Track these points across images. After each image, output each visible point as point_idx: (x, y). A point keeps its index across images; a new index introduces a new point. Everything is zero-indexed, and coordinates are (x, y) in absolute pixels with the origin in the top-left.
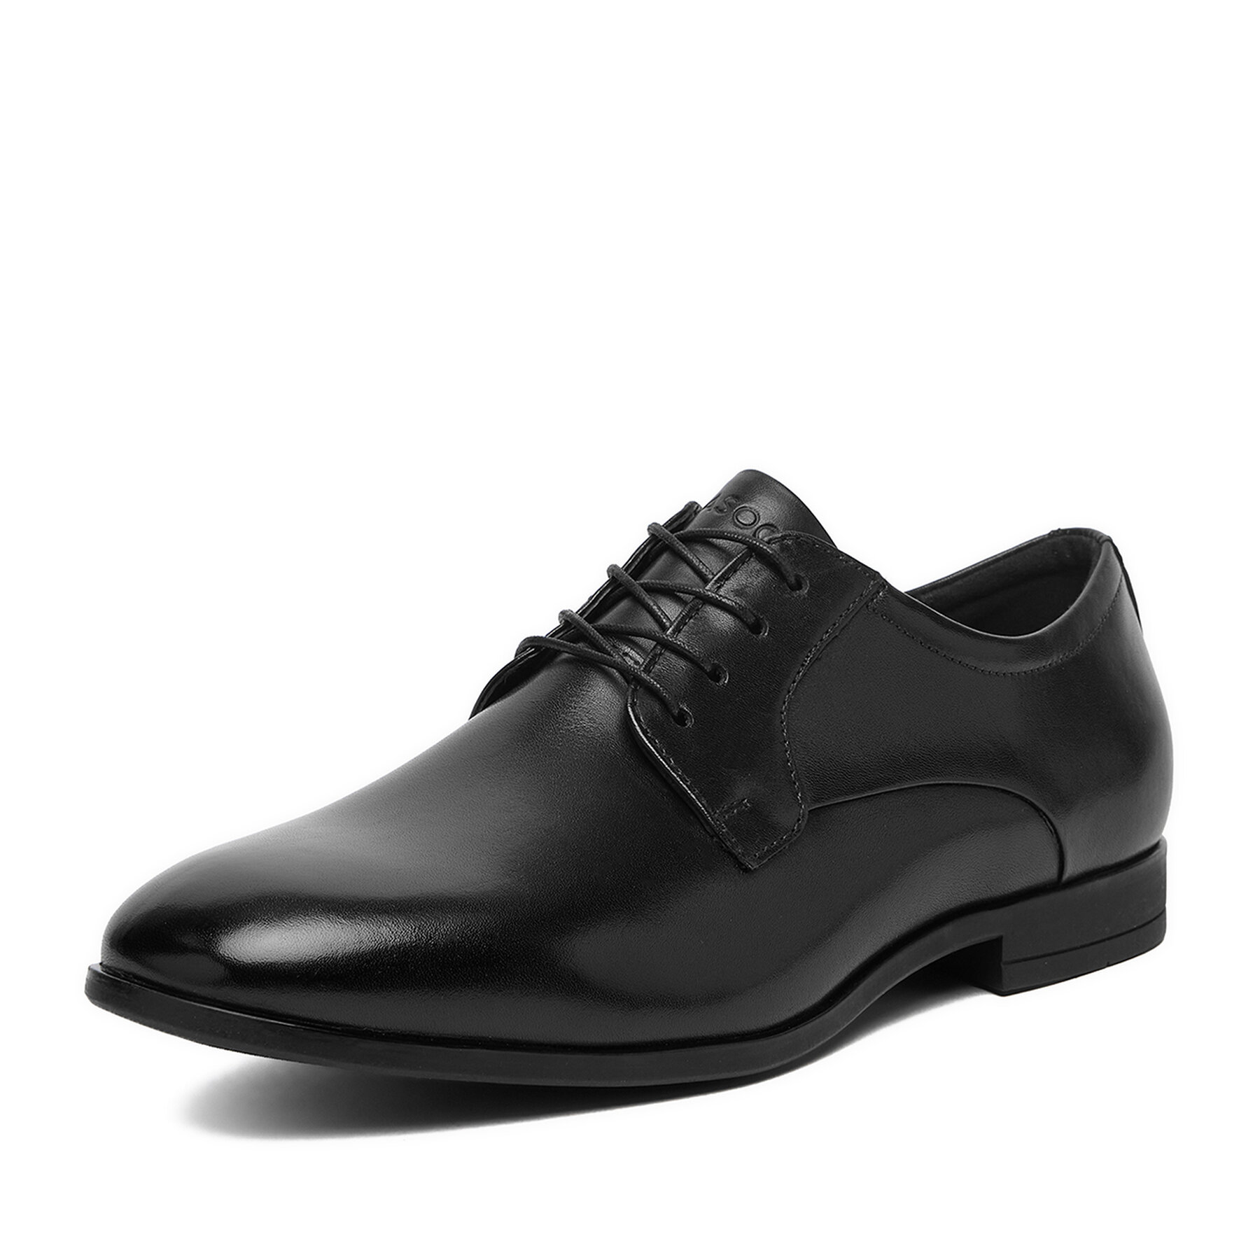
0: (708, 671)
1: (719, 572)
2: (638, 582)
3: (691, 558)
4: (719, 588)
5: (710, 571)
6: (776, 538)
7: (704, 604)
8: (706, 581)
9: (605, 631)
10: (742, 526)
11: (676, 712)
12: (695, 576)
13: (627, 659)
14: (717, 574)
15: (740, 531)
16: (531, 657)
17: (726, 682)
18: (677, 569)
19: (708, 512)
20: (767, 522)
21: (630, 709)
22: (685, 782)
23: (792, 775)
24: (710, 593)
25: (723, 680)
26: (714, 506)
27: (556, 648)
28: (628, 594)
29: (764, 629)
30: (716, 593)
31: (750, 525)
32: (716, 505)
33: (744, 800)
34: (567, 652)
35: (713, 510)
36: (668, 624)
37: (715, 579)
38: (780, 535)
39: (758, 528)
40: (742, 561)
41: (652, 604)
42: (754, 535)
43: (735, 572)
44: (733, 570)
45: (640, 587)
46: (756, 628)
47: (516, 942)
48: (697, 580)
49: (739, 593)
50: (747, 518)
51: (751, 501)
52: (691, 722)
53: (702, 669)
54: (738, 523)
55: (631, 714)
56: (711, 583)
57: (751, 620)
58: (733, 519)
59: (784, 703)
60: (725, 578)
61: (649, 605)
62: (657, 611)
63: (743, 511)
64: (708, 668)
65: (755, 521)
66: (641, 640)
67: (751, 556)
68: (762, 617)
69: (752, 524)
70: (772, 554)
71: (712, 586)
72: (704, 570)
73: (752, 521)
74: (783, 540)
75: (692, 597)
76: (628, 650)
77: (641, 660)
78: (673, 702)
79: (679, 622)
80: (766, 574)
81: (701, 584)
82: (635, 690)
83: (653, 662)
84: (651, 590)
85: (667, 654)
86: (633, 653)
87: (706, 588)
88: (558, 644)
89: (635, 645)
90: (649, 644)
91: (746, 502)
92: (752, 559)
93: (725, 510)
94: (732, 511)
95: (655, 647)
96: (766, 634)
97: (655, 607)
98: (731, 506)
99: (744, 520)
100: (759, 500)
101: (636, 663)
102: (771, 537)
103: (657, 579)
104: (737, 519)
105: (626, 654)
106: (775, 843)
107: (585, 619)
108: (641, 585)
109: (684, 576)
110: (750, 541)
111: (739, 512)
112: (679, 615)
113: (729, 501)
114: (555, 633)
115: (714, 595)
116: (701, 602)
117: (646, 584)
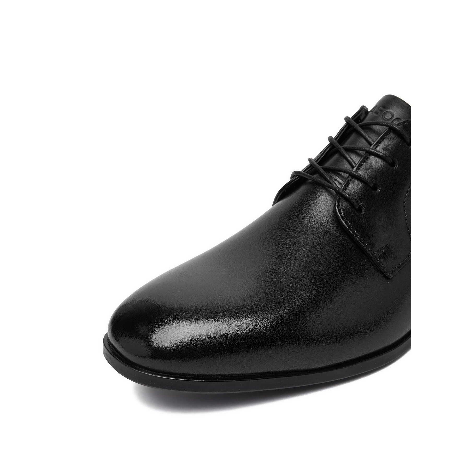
0: (372, 186)
1: (376, 140)
2: (342, 146)
3: (365, 135)
4: (376, 147)
5: (373, 140)
6: (401, 123)
7: (370, 155)
8: (370, 144)
9: (326, 170)
10: (386, 120)
11: (357, 207)
12: (366, 143)
13: (336, 182)
14: (375, 141)
15: (385, 121)
16: (296, 180)
17: (379, 191)
18: (359, 140)
19: (372, 114)
20: (397, 117)
21: (337, 208)
22: (361, 240)
23: (408, 230)
24: (372, 150)
25: (378, 190)
26: (374, 111)
27: (306, 177)
28: (338, 151)
29: (396, 165)
30: (375, 150)
31: (390, 119)
32: (375, 110)
33: (387, 245)
34: (310, 180)
35: (374, 113)
36: (355, 165)
37: (374, 143)
38: (403, 121)
39: (393, 121)
40: (386, 134)
41: (348, 157)
42: (392, 122)
43: (383, 139)
44: (382, 139)
45: (343, 149)
46: (393, 165)
47: (282, 332)
48: (367, 144)
49: (385, 149)
50: (388, 116)
51: (390, 109)
52: (364, 211)
53: (369, 186)
54: (385, 119)
55: (337, 210)
56: (373, 145)
57: (391, 161)
58: (382, 117)
59: (405, 198)
60: (379, 142)
61: (347, 157)
62: (350, 160)
63: (387, 113)
64: (372, 185)
65: (392, 117)
66: (343, 174)
67: (390, 132)
68: (395, 159)
69: (391, 119)
70: (399, 130)
71: (374, 146)
72: (370, 140)
73: (391, 117)
74: (404, 123)
75: (365, 152)
76: (336, 178)
77: (342, 183)
78: (356, 203)
79: (359, 165)
80: (397, 139)
81: (369, 146)
82: (339, 199)
83: (347, 184)
84: (347, 150)
85: (354, 180)
86: (339, 180)
87: (371, 148)
88: (307, 176)
89: (340, 176)
90: (346, 175)
91: (388, 109)
92: (391, 133)
93: (379, 113)
94: (382, 113)
95: (348, 177)
96: (397, 167)
97: (349, 158)
98: (382, 111)
99: (387, 117)
100: (394, 108)
101: (340, 184)
102: (399, 122)
103: (350, 145)
104: (384, 117)
105: (336, 180)
106: (401, 263)
107: (318, 163)
108: (343, 148)
109: (362, 143)
110: (390, 125)
111: (385, 114)
112: (359, 161)
113: (381, 109)
114: (306, 170)
115: (374, 151)
116: (369, 154)
117: (345, 147)
